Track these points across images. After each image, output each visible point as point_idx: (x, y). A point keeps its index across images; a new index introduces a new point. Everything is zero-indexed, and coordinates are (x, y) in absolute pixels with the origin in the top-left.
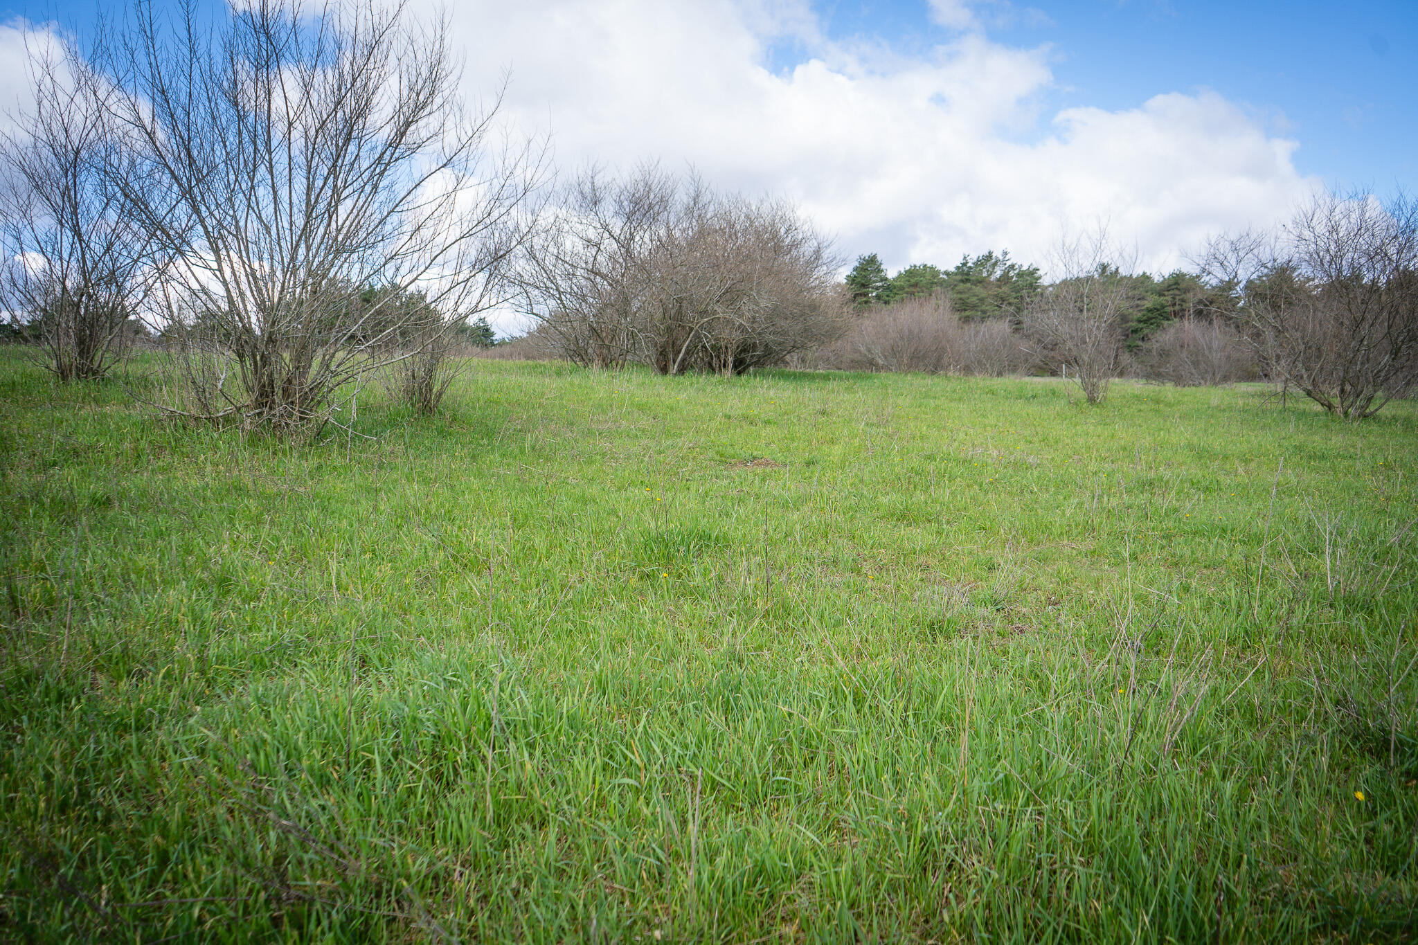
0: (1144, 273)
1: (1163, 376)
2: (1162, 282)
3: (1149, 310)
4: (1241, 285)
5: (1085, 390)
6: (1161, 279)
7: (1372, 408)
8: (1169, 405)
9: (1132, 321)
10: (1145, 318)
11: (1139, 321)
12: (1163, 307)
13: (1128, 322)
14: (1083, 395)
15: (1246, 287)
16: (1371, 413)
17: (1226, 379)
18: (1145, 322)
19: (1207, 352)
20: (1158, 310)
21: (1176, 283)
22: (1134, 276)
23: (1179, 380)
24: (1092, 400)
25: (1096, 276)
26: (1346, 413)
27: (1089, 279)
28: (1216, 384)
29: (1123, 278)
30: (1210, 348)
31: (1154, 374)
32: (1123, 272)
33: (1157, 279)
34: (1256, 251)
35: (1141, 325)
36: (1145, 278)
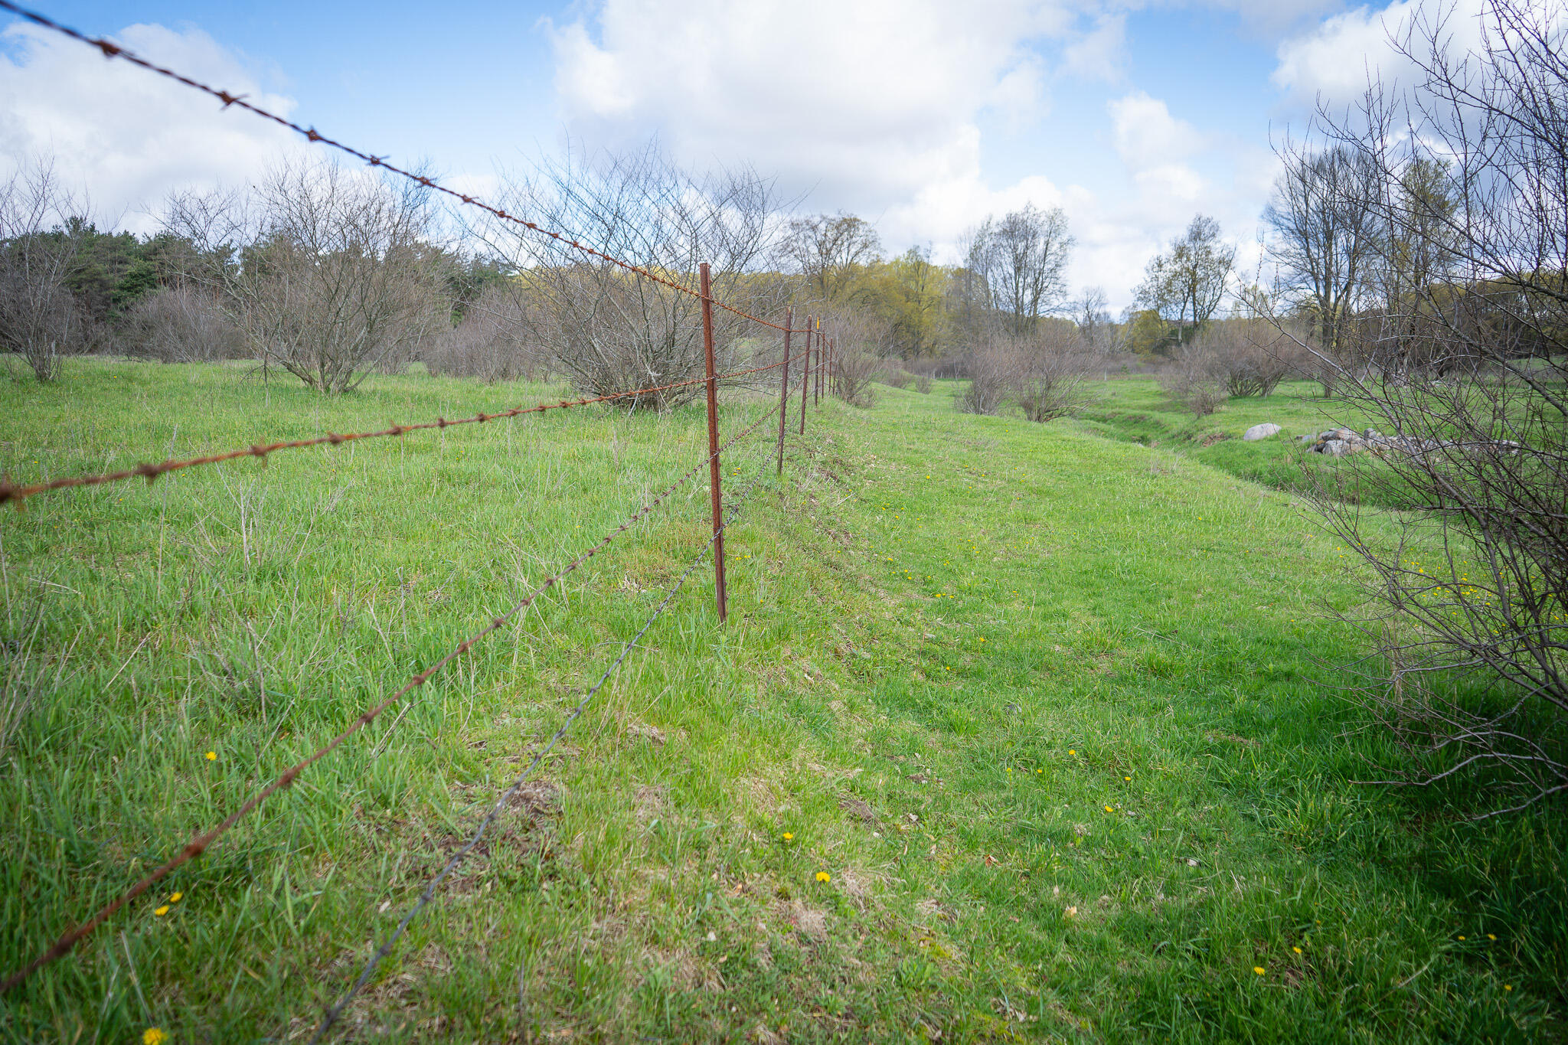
0: (126, 233)
1: (147, 352)
2: (148, 245)
3: (133, 276)
4: (237, 253)
5: (32, 365)
6: (147, 241)
7: (353, 381)
8: (143, 383)
9: (113, 288)
10: (129, 285)
11: (122, 288)
12: (150, 273)
13: (107, 289)
14: (30, 371)
15: (243, 256)
16: (352, 388)
17: (214, 355)
18: (129, 289)
19: (193, 324)
20: (143, 276)
21: (164, 246)
22: (114, 235)
23: (166, 357)
24: (42, 377)
25: (66, 232)
26: (327, 389)
27: (58, 237)
28: (205, 360)
29: (100, 237)
30: (196, 319)
31: (137, 350)
32: (101, 229)
33: (141, 240)
34: (226, 212)
35: (125, 293)
36: (127, 238)
